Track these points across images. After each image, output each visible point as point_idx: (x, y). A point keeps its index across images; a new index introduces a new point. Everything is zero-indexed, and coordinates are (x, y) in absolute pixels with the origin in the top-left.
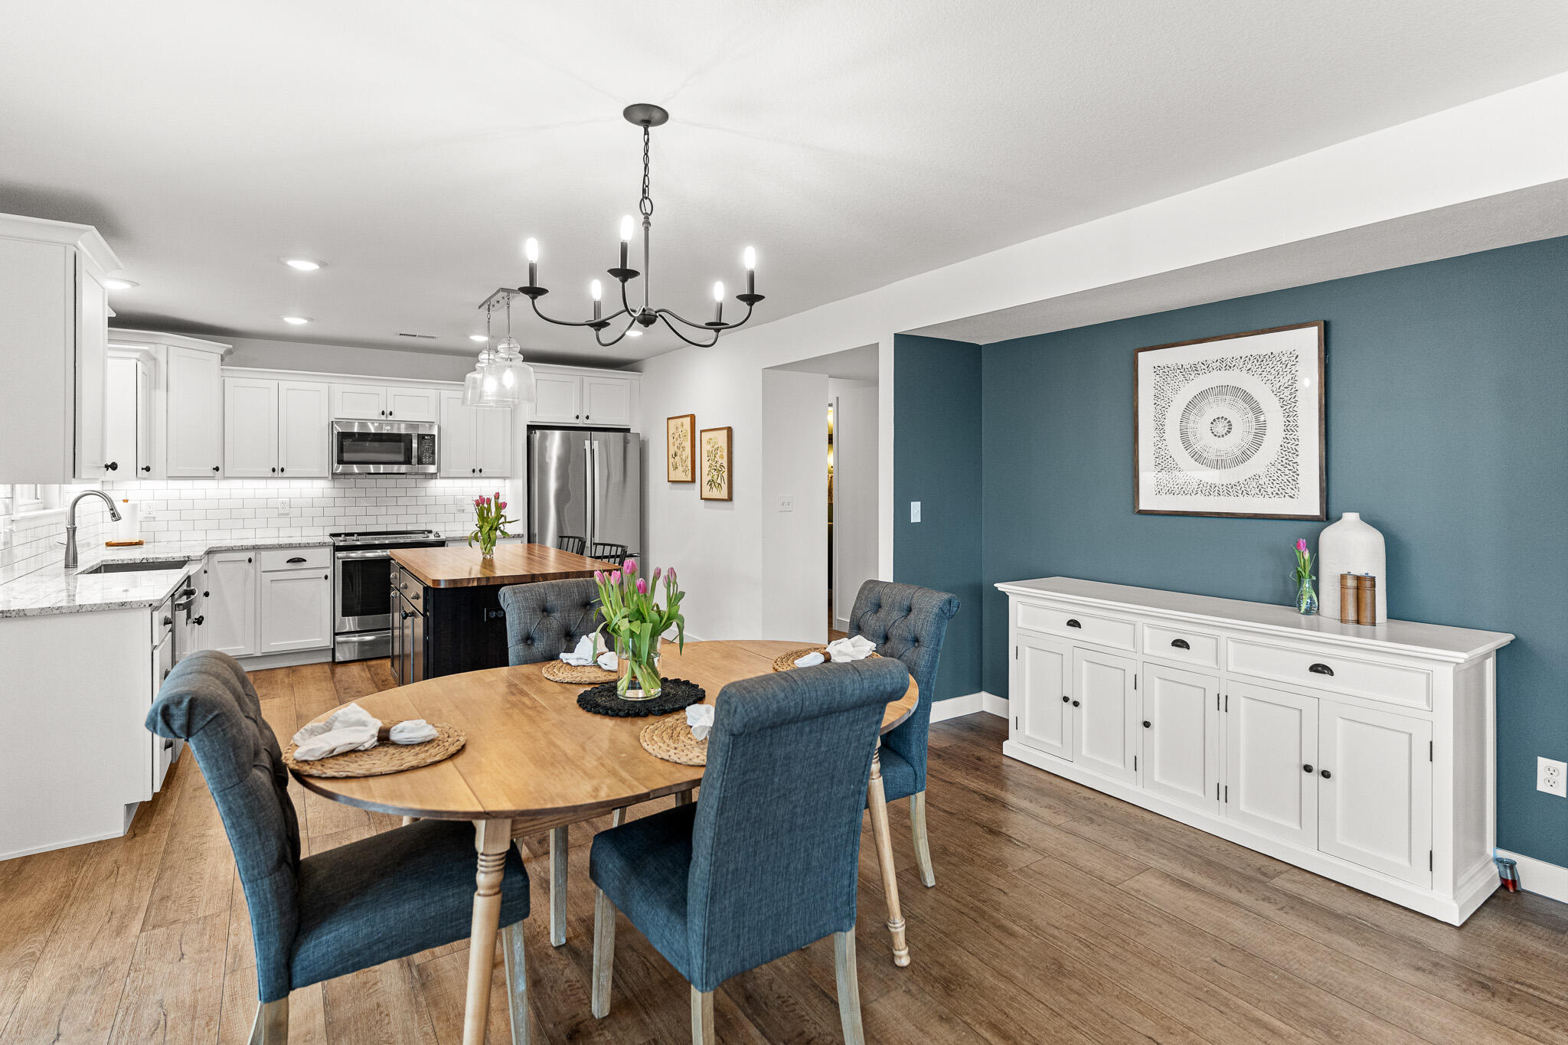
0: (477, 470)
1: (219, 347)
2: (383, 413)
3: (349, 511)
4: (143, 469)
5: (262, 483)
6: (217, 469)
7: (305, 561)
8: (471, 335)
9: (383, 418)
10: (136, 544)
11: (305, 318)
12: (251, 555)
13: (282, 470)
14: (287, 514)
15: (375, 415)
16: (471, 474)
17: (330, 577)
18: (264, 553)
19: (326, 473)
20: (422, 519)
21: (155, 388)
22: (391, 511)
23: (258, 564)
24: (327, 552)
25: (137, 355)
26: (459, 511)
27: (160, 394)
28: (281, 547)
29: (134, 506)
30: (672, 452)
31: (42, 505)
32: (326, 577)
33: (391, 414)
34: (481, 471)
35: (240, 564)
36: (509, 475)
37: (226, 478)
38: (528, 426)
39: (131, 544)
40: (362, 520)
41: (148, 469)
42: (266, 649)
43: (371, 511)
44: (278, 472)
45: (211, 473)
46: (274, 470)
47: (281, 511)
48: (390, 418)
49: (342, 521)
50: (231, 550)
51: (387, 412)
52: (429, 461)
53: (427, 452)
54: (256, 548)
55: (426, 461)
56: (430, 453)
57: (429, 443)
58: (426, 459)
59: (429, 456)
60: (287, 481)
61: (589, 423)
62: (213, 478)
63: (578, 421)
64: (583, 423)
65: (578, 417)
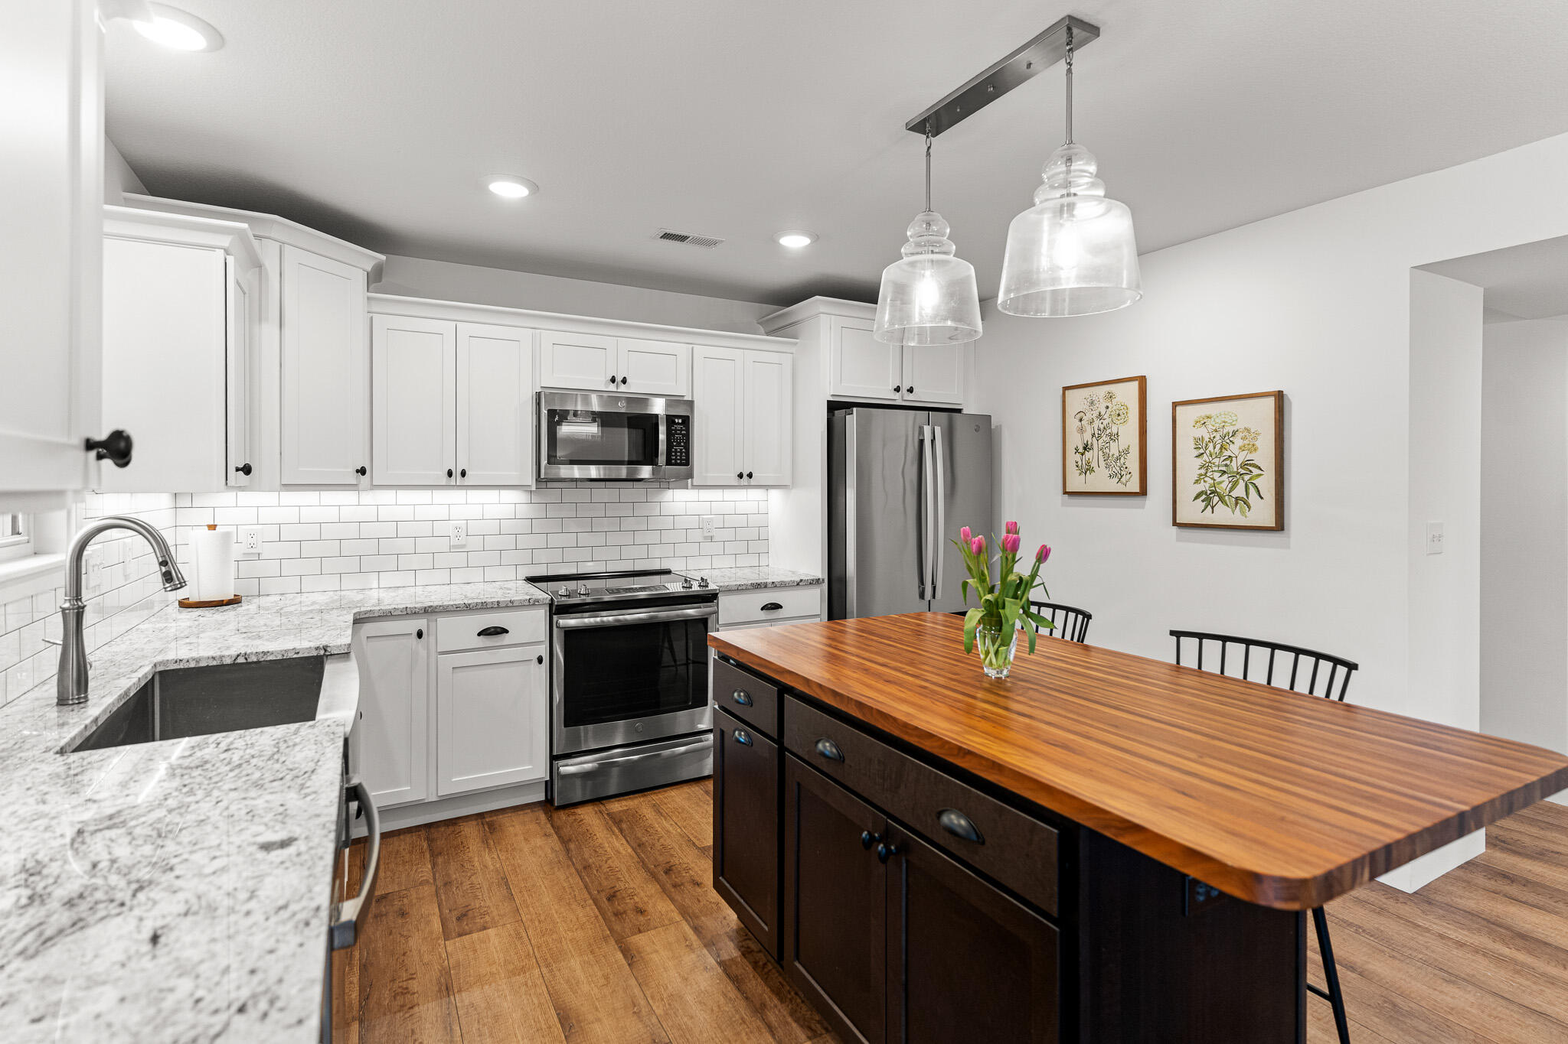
0: (746, 474)
1: (368, 258)
2: (613, 380)
3: (556, 540)
4: (238, 470)
5: (424, 496)
6: (362, 471)
7: (506, 631)
9: (612, 387)
10: (230, 602)
12: (421, 623)
13: (463, 474)
14: (464, 546)
15: (601, 383)
16: (737, 481)
17: (546, 660)
18: (442, 621)
19: (530, 480)
20: (656, 552)
21: (260, 320)
22: (612, 539)
23: (432, 639)
24: (541, 614)
25: (225, 241)
26: (705, 538)
27: (269, 331)
28: (468, 608)
29: (227, 536)
31: (30, 548)
32: (540, 660)
33: (624, 381)
34: (750, 475)
35: (403, 640)
36: (788, 483)
37: (374, 487)
38: (829, 402)
39: (220, 604)
40: (571, 555)
41: (247, 470)
42: (445, 791)
43: (585, 539)
44: (456, 476)
45: (353, 478)
46: (450, 474)
47: (454, 541)
48: (623, 388)
49: (542, 556)
50: (388, 615)
51: (619, 379)
52: (681, 460)
53: (679, 444)
54: (428, 611)
55: (676, 460)
56: (682, 446)
57: (681, 430)
58: (676, 456)
59: (681, 452)
60: (472, 493)
61: (912, 400)
62: (354, 487)
63: (898, 396)
64: (904, 399)
65: (898, 389)
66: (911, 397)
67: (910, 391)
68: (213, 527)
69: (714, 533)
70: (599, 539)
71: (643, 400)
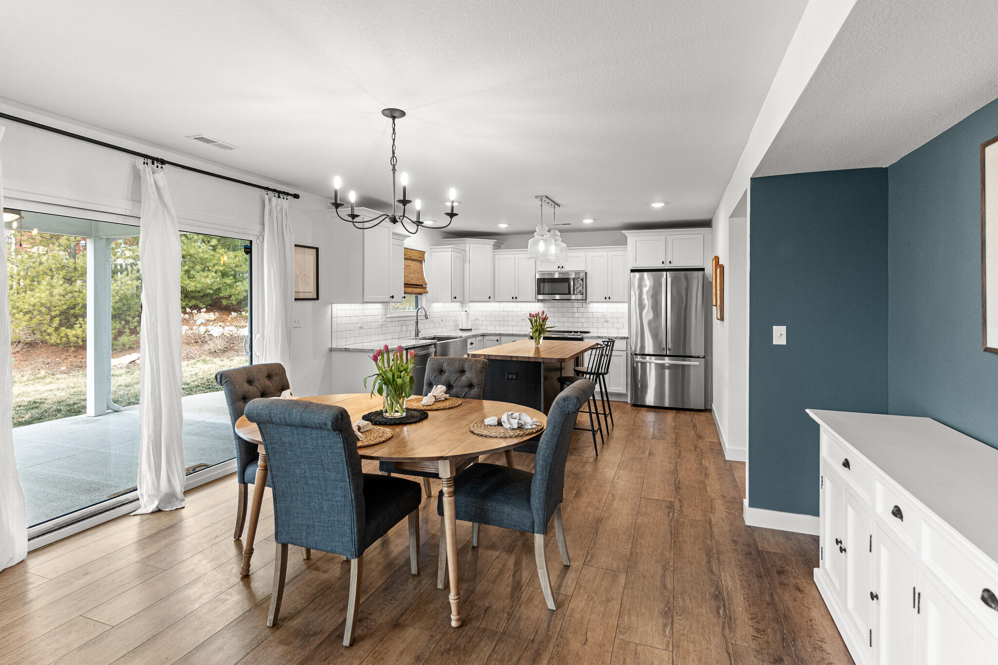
0: (607, 298)
1: (491, 242)
3: (552, 319)
5: (507, 304)
9: (559, 269)
11: (506, 224)
12: (498, 338)
13: (516, 298)
15: (555, 268)
16: (604, 300)
18: (503, 338)
19: (535, 300)
20: (585, 325)
23: (501, 342)
25: (450, 249)
26: (605, 321)
29: (468, 313)
33: (562, 267)
34: (609, 298)
35: (494, 342)
36: (627, 301)
37: (493, 302)
38: (631, 270)
41: (455, 298)
43: (561, 319)
44: (514, 299)
47: (523, 318)
48: (563, 270)
50: (491, 335)
51: (561, 267)
52: (580, 293)
53: (578, 288)
54: (500, 335)
56: (581, 288)
59: (580, 290)
60: (519, 304)
61: (672, 266)
62: (489, 302)
63: (664, 265)
64: (668, 266)
65: (663, 263)
66: (672, 265)
67: (670, 262)
68: (466, 311)
69: (608, 319)
70: (565, 319)
71: (567, 273)
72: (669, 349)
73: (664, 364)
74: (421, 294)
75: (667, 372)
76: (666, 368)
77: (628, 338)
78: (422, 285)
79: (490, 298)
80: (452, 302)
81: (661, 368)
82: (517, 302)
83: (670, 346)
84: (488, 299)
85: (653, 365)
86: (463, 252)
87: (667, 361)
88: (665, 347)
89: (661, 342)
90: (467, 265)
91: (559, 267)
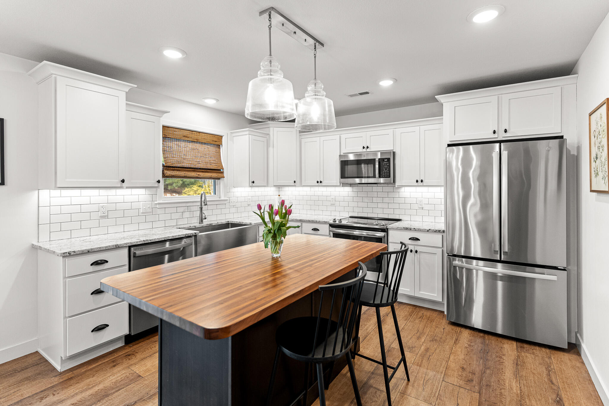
0: (419, 181)
3: (361, 204)
7: (319, 230)
8: (380, 81)
9: (364, 150)
13: (321, 182)
14: (334, 204)
15: (360, 149)
16: (416, 184)
18: (304, 224)
19: (339, 184)
20: (397, 212)
24: (328, 227)
30: (593, 155)
33: (368, 147)
34: (422, 181)
36: (443, 184)
37: (299, 186)
38: (448, 144)
40: (365, 210)
44: (319, 183)
48: (368, 150)
51: (366, 147)
52: (387, 175)
53: (386, 169)
54: (301, 221)
55: (385, 175)
56: (387, 170)
57: (387, 164)
58: (385, 174)
59: (387, 172)
61: (509, 136)
62: (295, 186)
63: (496, 135)
64: (501, 136)
65: (494, 132)
66: (508, 134)
67: (506, 131)
68: (279, 196)
70: (375, 205)
71: (372, 154)
72: (505, 253)
73: (496, 273)
74: (219, 179)
75: (500, 284)
76: (499, 278)
77: (444, 231)
78: (220, 170)
79: (295, 182)
80: (250, 186)
81: (492, 278)
82: (322, 186)
83: (506, 248)
84: (293, 184)
85: (481, 274)
86: (268, 136)
87: (500, 269)
88: (498, 249)
89: (493, 241)
90: (271, 149)
91: (364, 148)
